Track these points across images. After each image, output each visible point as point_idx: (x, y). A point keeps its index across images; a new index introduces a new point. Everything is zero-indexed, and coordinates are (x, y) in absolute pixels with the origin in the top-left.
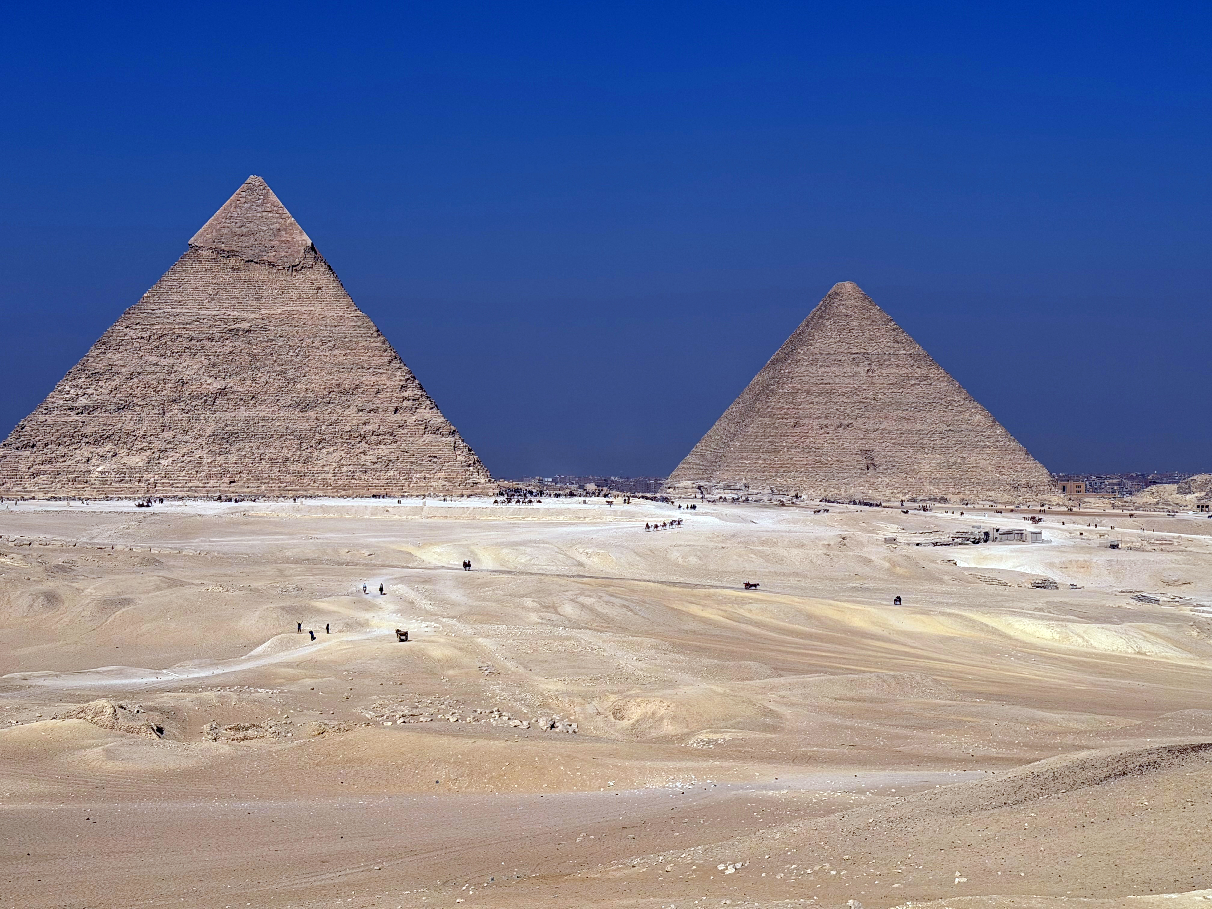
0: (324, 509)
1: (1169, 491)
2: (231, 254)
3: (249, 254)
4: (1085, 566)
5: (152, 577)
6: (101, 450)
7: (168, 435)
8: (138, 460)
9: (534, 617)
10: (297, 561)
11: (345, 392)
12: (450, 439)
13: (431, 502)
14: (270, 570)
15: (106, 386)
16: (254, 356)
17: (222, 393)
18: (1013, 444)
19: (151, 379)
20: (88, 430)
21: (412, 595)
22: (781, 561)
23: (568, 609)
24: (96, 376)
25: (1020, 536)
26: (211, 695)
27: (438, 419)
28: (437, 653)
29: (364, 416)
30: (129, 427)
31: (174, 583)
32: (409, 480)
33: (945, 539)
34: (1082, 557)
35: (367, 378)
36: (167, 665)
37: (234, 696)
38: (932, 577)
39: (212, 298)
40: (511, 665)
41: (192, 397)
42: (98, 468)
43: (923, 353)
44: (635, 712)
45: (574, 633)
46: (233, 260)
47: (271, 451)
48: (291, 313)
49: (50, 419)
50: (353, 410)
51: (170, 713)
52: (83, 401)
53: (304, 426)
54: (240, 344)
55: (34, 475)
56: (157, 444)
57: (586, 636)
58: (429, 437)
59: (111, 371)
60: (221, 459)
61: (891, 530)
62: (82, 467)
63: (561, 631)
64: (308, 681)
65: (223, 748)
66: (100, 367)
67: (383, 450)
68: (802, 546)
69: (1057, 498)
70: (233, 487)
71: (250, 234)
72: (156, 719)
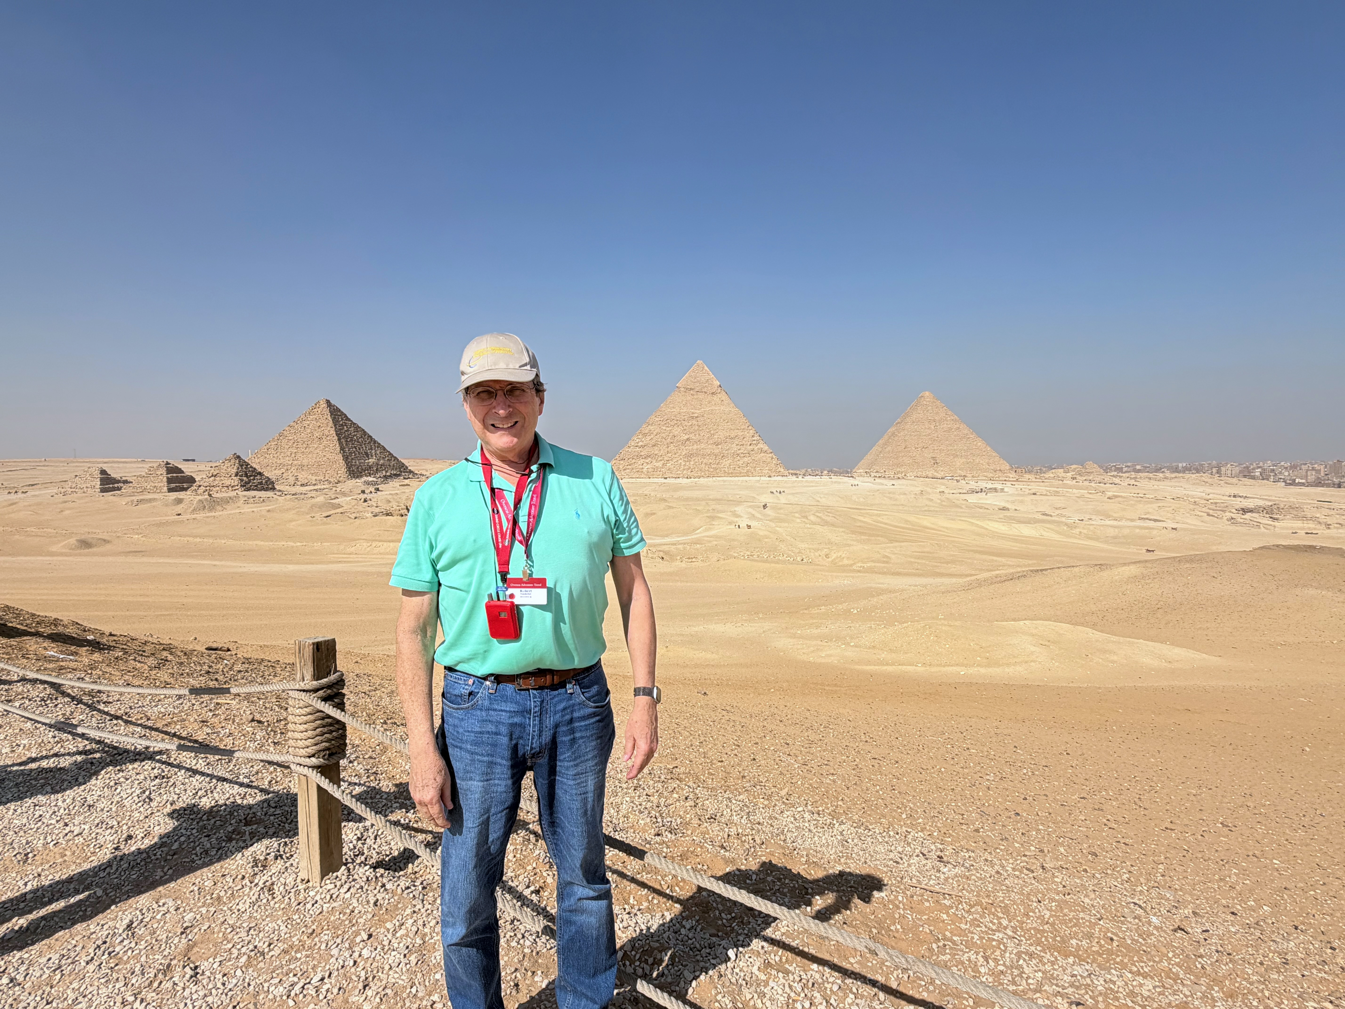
0: (724, 481)
1: (1060, 472)
2: (691, 389)
3: (697, 389)
4: (1022, 502)
5: (663, 505)
6: (647, 461)
7: (669, 455)
8: (660, 464)
9: (798, 520)
10: (713, 500)
11: (732, 438)
12: (770, 455)
13: (763, 478)
14: (704, 503)
15: (649, 438)
16: (699, 426)
17: (688, 439)
18: (994, 454)
19: (664, 435)
20: (642, 454)
21: (754, 512)
22: (896, 500)
23: (812, 518)
24: (645, 435)
25: (995, 490)
26: (681, 547)
27: (766, 448)
28: (761, 533)
29: (739, 447)
30: (656, 452)
31: (670, 507)
32: (755, 470)
33: (964, 491)
34: (1021, 498)
35: (740, 433)
36: (667, 536)
37: (688, 547)
38: (957, 506)
39: (684, 405)
40: (788, 538)
41: (678, 441)
42: (646, 467)
43: (958, 419)
44: (834, 556)
45: (814, 526)
46: (692, 391)
47: (705, 461)
48: (712, 410)
49: (630, 450)
50: (735, 445)
51: (666, 553)
52: (640, 444)
53: (717, 451)
54: (694, 422)
55: (625, 470)
56: (666, 458)
57: (818, 527)
58: (762, 454)
59: (650, 433)
60: (688, 463)
61: (943, 488)
62: (641, 467)
63: (808, 526)
64: (715, 543)
65: (683, 565)
66: (647, 431)
67: (746, 459)
68: (905, 494)
69: (1012, 475)
70: (692, 473)
71: (698, 381)
72: (661, 554)
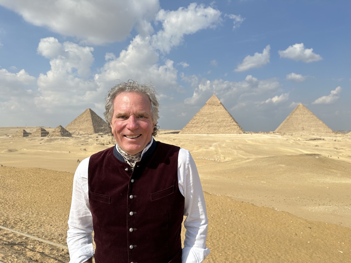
0: (220, 135)
6: (195, 128)
11: (224, 121)
13: (234, 134)
19: (201, 120)
20: (193, 126)
27: (236, 124)
39: (208, 110)
41: (205, 122)
46: (211, 105)
47: (214, 128)
49: (189, 125)
66: (195, 118)
67: (228, 128)
70: (210, 132)
71: (213, 101)
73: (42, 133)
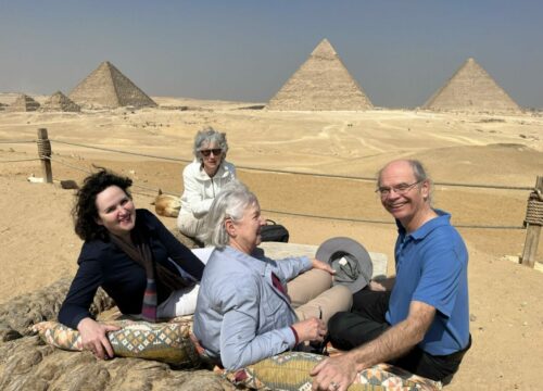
2: (319, 57)
3: (323, 57)
6: (290, 100)
8: (297, 102)
11: (340, 87)
12: (363, 97)
15: (292, 86)
16: (322, 79)
17: (315, 87)
20: (288, 96)
30: (296, 95)
35: (346, 84)
39: (314, 67)
42: (289, 104)
43: (489, 76)
49: (281, 93)
50: (342, 91)
52: (288, 90)
53: (331, 95)
58: (358, 97)
66: (291, 82)
70: (316, 108)
71: (324, 52)
73: (27, 105)
